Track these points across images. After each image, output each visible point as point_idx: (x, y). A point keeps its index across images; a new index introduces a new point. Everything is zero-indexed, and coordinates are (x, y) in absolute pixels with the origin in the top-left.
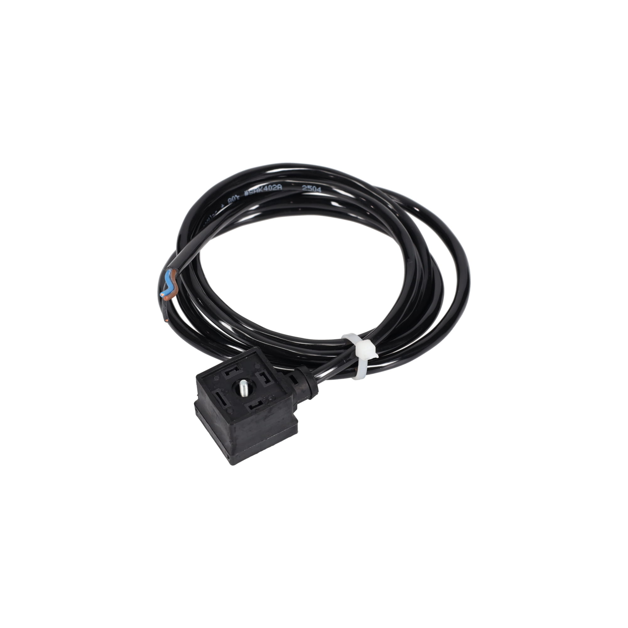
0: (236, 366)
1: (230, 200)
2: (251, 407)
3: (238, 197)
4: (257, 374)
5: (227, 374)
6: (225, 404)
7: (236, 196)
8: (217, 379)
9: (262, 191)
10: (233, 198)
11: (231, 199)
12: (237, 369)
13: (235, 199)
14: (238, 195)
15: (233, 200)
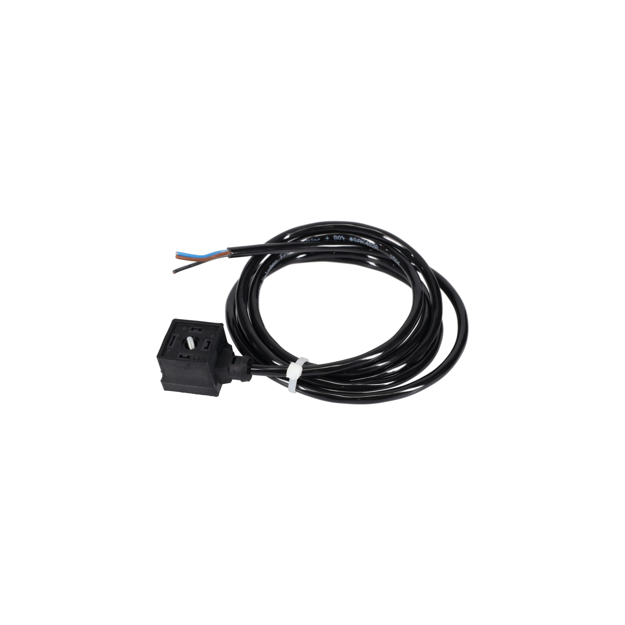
0: (201, 328)
1: (335, 237)
2: (181, 356)
3: (344, 238)
4: (206, 340)
5: (193, 329)
6: (171, 345)
7: (342, 237)
8: (184, 328)
9: (364, 243)
10: (339, 237)
11: (337, 237)
12: (200, 330)
13: (341, 239)
14: (344, 237)
15: (339, 238)
